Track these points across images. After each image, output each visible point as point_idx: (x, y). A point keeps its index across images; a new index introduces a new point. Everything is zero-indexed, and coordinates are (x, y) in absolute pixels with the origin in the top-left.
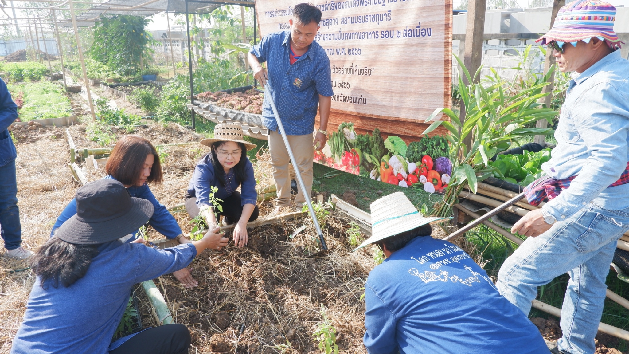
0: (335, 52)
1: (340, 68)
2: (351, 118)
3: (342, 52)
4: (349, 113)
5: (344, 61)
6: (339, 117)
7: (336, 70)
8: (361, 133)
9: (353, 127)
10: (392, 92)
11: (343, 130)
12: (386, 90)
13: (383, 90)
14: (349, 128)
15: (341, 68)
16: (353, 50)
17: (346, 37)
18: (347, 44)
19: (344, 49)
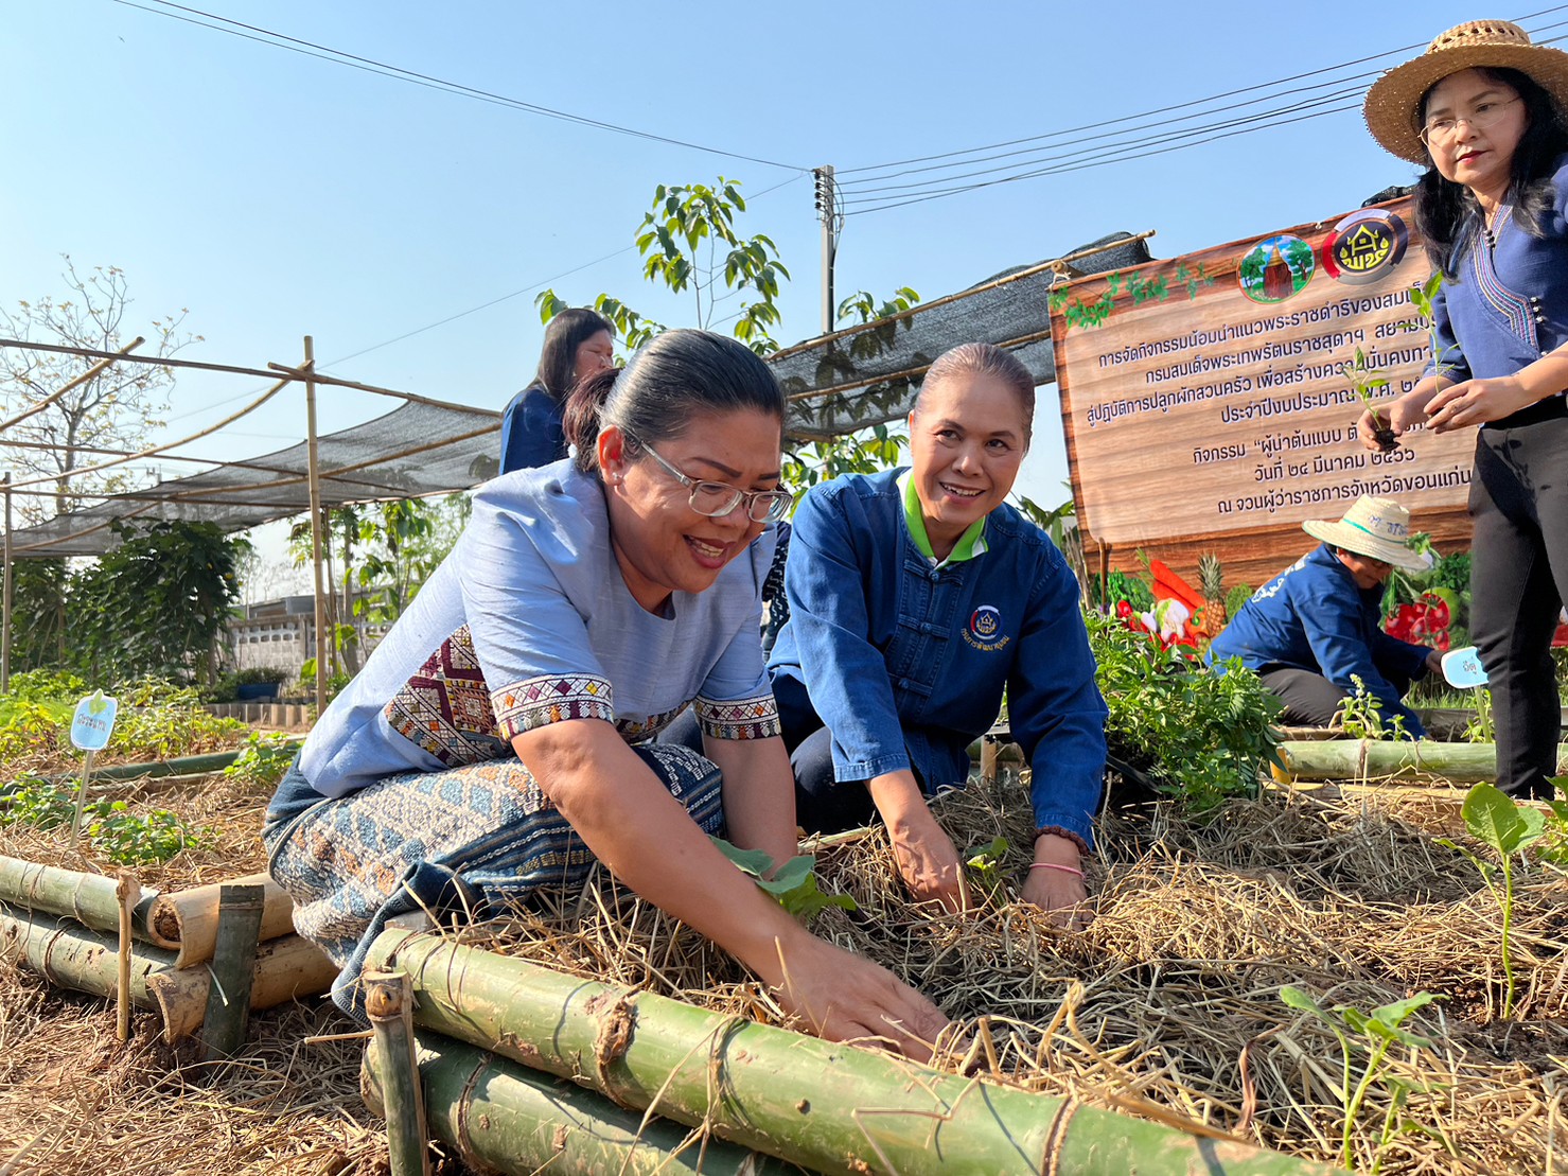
9: (1427, 542)
17: (1393, 359)
18: (1397, 374)
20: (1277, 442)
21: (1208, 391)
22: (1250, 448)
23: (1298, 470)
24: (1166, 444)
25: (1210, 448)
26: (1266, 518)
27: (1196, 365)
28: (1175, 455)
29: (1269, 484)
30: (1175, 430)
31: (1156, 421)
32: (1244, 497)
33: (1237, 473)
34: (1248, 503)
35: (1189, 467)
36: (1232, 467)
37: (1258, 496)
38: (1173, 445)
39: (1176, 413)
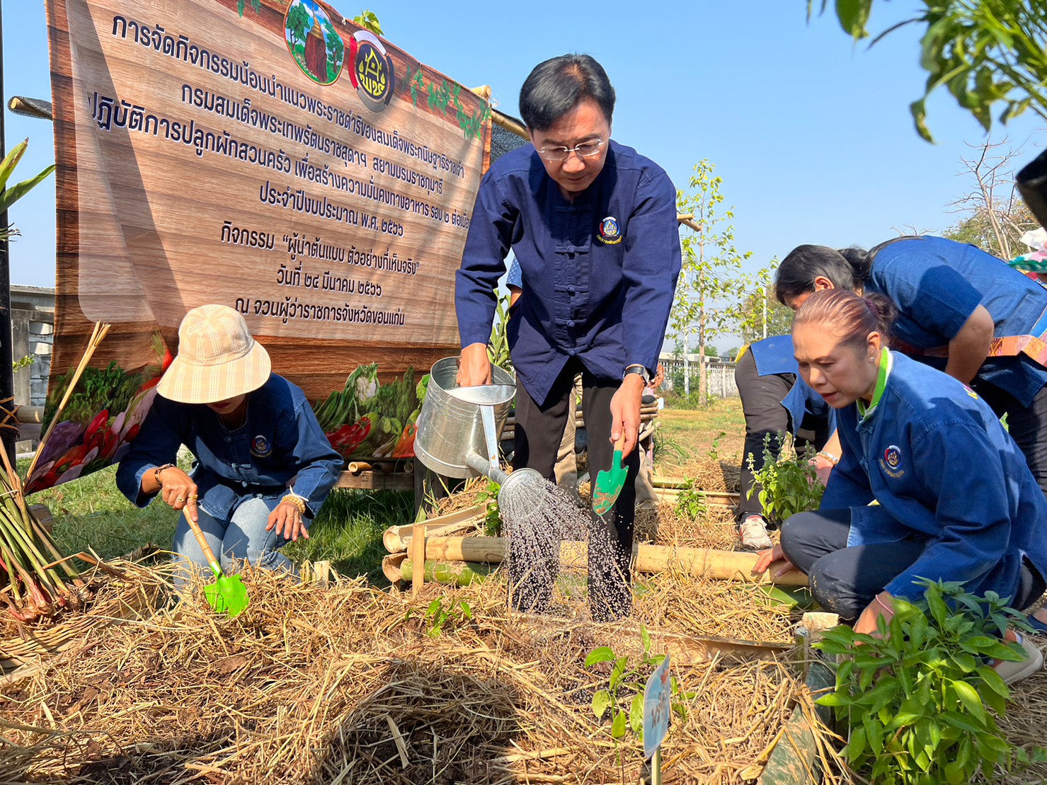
0: (359, 220)
1: (363, 254)
2: (375, 354)
3: (372, 223)
4: (373, 345)
5: (373, 242)
6: (351, 356)
7: (356, 257)
8: (386, 380)
9: (375, 372)
10: (436, 303)
11: (356, 382)
12: (431, 300)
13: (428, 299)
14: (367, 376)
15: (366, 253)
16: (391, 224)
17: (381, 196)
18: (381, 211)
19: (375, 218)
20: (301, 243)
21: (251, 153)
22: (279, 242)
23: (311, 282)
24: (191, 201)
25: (241, 226)
26: (278, 328)
27: (246, 111)
28: (200, 220)
29: (286, 290)
30: (207, 186)
31: (184, 163)
32: (263, 299)
33: (262, 267)
34: (264, 307)
35: (213, 243)
36: (258, 259)
37: (276, 300)
38: (202, 206)
39: (212, 163)
